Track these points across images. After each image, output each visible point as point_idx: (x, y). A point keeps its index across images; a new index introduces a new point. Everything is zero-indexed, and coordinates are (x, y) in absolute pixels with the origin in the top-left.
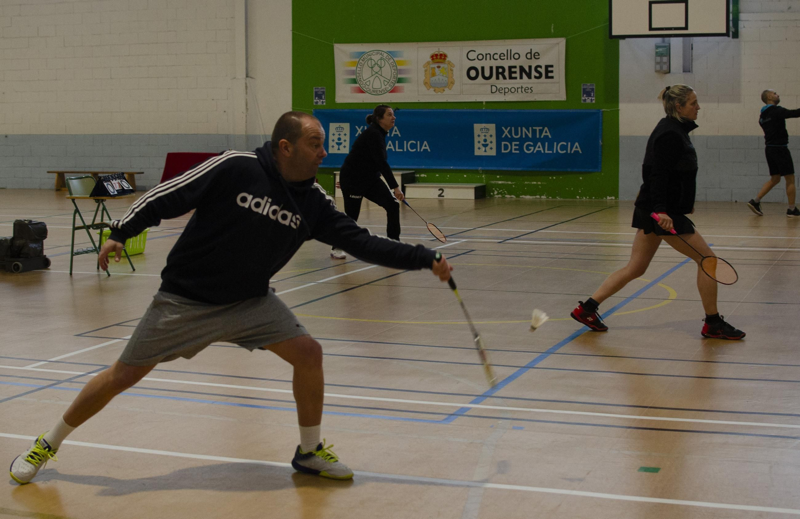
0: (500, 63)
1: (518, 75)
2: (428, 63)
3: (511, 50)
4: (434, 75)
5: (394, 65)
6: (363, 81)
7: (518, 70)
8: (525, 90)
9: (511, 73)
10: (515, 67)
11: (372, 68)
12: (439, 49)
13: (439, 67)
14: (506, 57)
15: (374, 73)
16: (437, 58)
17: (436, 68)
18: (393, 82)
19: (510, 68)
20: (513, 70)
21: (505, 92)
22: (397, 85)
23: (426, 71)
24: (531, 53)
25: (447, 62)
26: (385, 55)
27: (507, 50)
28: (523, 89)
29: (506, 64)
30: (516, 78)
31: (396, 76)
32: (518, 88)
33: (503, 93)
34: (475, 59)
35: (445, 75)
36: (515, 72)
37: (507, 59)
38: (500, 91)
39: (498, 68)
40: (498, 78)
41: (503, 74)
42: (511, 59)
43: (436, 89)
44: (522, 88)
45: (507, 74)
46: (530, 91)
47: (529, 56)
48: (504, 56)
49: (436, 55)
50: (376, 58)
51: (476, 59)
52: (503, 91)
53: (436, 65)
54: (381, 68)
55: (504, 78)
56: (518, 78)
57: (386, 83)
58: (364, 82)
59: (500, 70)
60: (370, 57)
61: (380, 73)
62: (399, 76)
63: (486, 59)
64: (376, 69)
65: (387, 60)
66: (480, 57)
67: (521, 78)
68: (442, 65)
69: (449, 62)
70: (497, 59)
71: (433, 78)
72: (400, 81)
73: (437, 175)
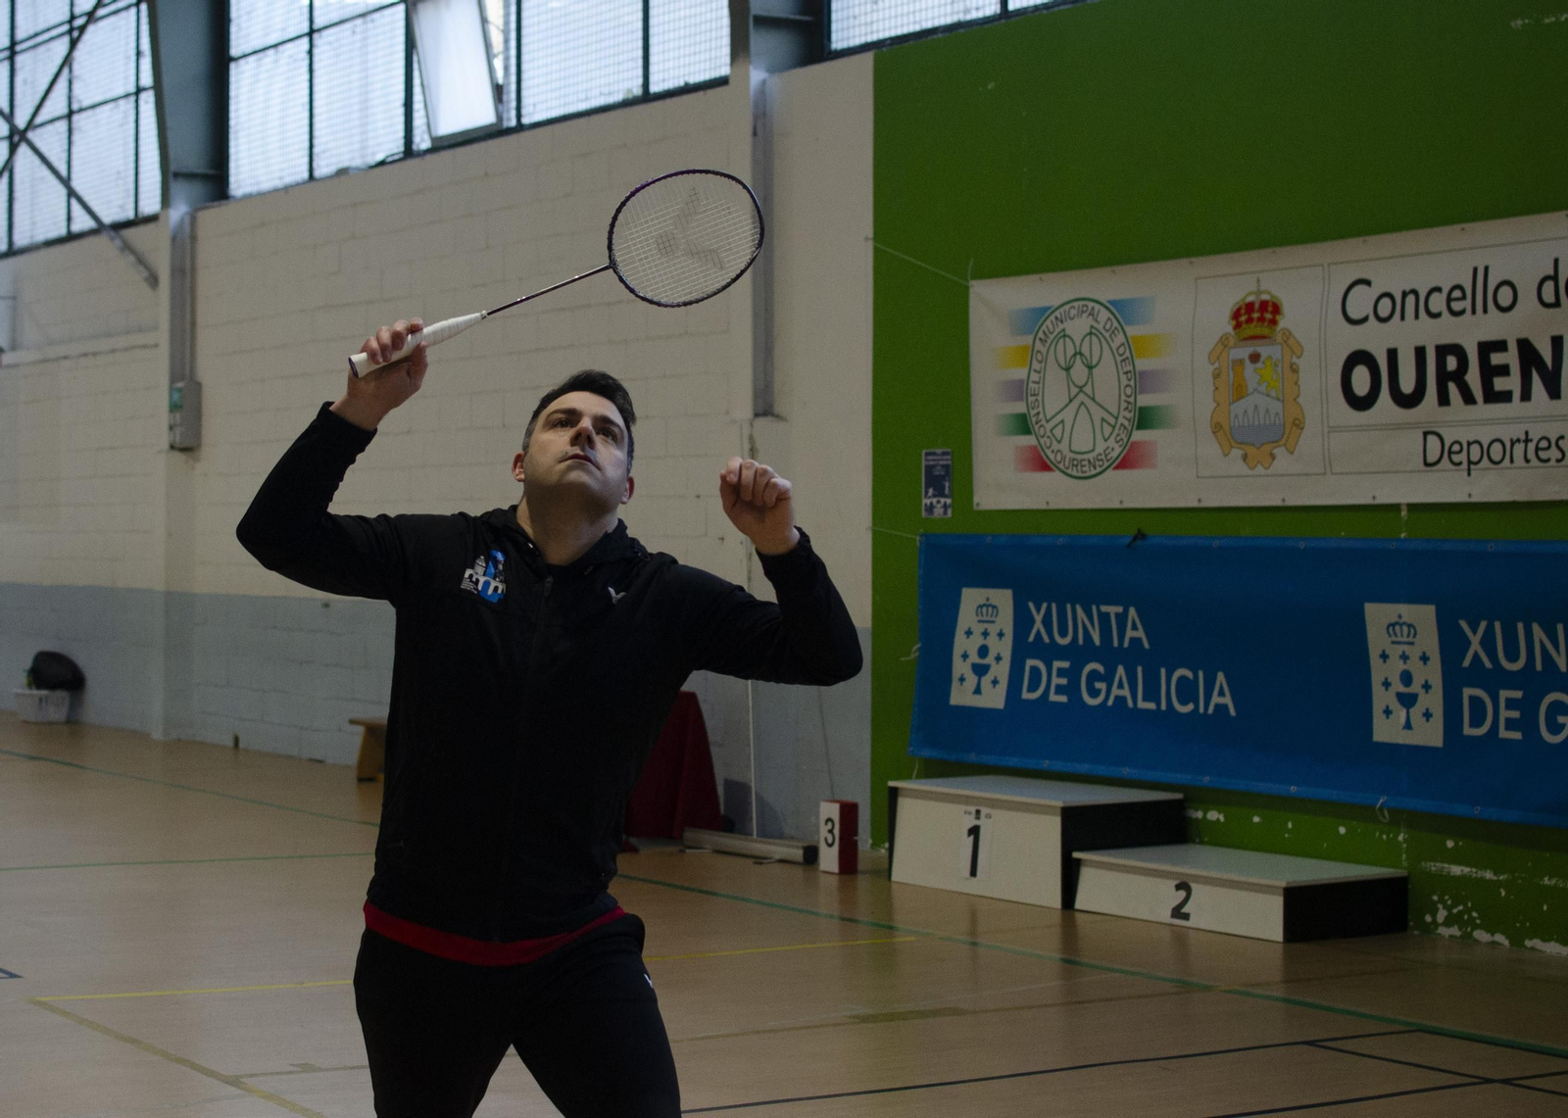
0: (1447, 331)
1: (1511, 383)
2: (1223, 341)
3: (1486, 269)
4: (1239, 392)
5: (1127, 356)
6: (1043, 422)
7: (1511, 358)
8: (1537, 449)
9: (1489, 372)
10: (1501, 346)
11: (1068, 369)
12: (1258, 281)
13: (1255, 358)
14: (1467, 304)
15: (1074, 391)
16: (1250, 320)
17: (1249, 367)
18: (1126, 423)
19: (1486, 348)
20: (1496, 359)
21: (1470, 462)
22: (1138, 436)
23: (1216, 376)
24: (1555, 278)
25: (1279, 338)
26: (1104, 315)
27: (1475, 270)
28: (1531, 446)
29: (1470, 332)
30: (1506, 397)
31: (1132, 400)
32: (1513, 444)
33: (1465, 465)
34: (1365, 319)
35: (1273, 393)
36: (1504, 370)
37: (1474, 312)
38: (1454, 457)
39: (1443, 351)
40: (1444, 400)
41: (1459, 376)
42: (1485, 311)
43: (1251, 450)
44: (1527, 441)
45: (1473, 377)
46: (1554, 454)
47: (1548, 293)
48: (1464, 297)
49: (1250, 307)
50: (1078, 327)
51: (1372, 318)
52: (1462, 457)
53: (1244, 353)
54: (1090, 368)
55: (1468, 398)
56: (1517, 395)
57: (1107, 430)
58: (1048, 426)
59: (1452, 363)
60: (1061, 327)
61: (1088, 389)
62: (1144, 400)
63: (1403, 318)
64: (1079, 372)
65: (1107, 335)
66: (1385, 307)
67: (1526, 396)
68: (1264, 350)
69: (1288, 334)
70: (1438, 315)
71: (1238, 408)
72: (1145, 419)
73: (1256, 819)
